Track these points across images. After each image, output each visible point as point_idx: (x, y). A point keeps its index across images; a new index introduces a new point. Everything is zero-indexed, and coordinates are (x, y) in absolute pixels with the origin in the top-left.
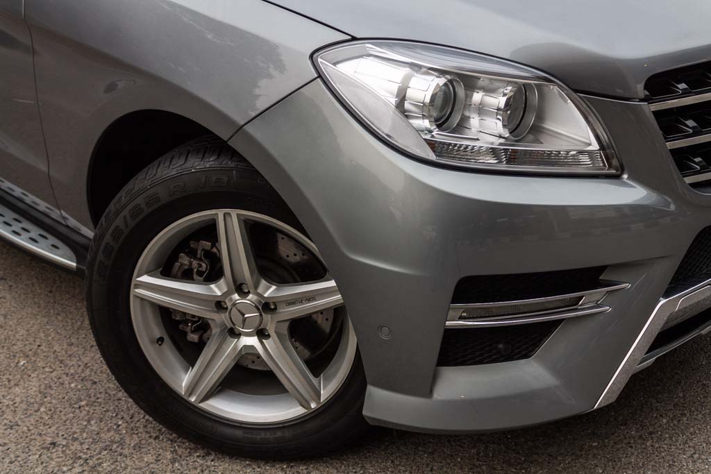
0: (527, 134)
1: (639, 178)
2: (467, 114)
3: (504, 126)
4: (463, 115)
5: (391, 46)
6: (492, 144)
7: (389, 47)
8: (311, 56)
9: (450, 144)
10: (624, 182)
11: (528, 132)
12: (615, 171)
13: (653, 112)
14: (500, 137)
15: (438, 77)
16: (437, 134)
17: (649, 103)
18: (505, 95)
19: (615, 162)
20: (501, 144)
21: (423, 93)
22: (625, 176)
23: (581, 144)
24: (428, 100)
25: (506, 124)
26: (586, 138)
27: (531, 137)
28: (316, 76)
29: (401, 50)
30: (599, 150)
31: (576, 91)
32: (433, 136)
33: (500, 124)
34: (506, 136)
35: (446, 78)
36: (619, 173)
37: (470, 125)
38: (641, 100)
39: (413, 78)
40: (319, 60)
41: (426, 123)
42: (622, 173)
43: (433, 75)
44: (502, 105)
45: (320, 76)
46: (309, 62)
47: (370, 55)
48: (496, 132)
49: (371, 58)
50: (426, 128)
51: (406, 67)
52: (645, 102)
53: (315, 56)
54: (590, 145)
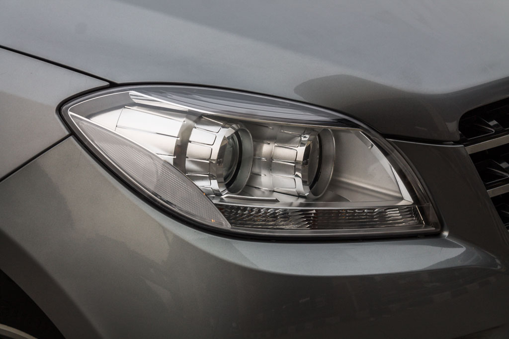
0: (326, 191)
1: (461, 235)
2: (256, 170)
3: (304, 183)
4: (252, 173)
5: (161, 93)
6: (291, 205)
7: (160, 93)
8: (59, 109)
9: (239, 208)
10: (446, 240)
11: (327, 189)
12: (434, 229)
13: (470, 155)
14: (299, 196)
15: (223, 127)
16: (226, 197)
17: (465, 146)
18: (302, 144)
19: (433, 217)
20: (301, 205)
21: (208, 148)
22: (446, 234)
23: (391, 199)
24: (215, 156)
25: (307, 180)
26: (395, 192)
27: (330, 194)
28: (67, 133)
29: (174, 97)
30: (413, 204)
31: (385, 136)
32: (222, 200)
33: (299, 181)
34: (306, 195)
35: (233, 128)
36: (439, 230)
37: (261, 185)
38: (456, 143)
39: (194, 129)
40: (70, 113)
41: (214, 185)
42: (442, 230)
43: (218, 125)
44: (300, 157)
45: (73, 133)
46: (56, 117)
47: (135, 104)
48: (295, 190)
49: (135, 108)
50: (214, 190)
51: (183, 117)
52: (460, 144)
53: (64, 108)
54: (402, 199)
